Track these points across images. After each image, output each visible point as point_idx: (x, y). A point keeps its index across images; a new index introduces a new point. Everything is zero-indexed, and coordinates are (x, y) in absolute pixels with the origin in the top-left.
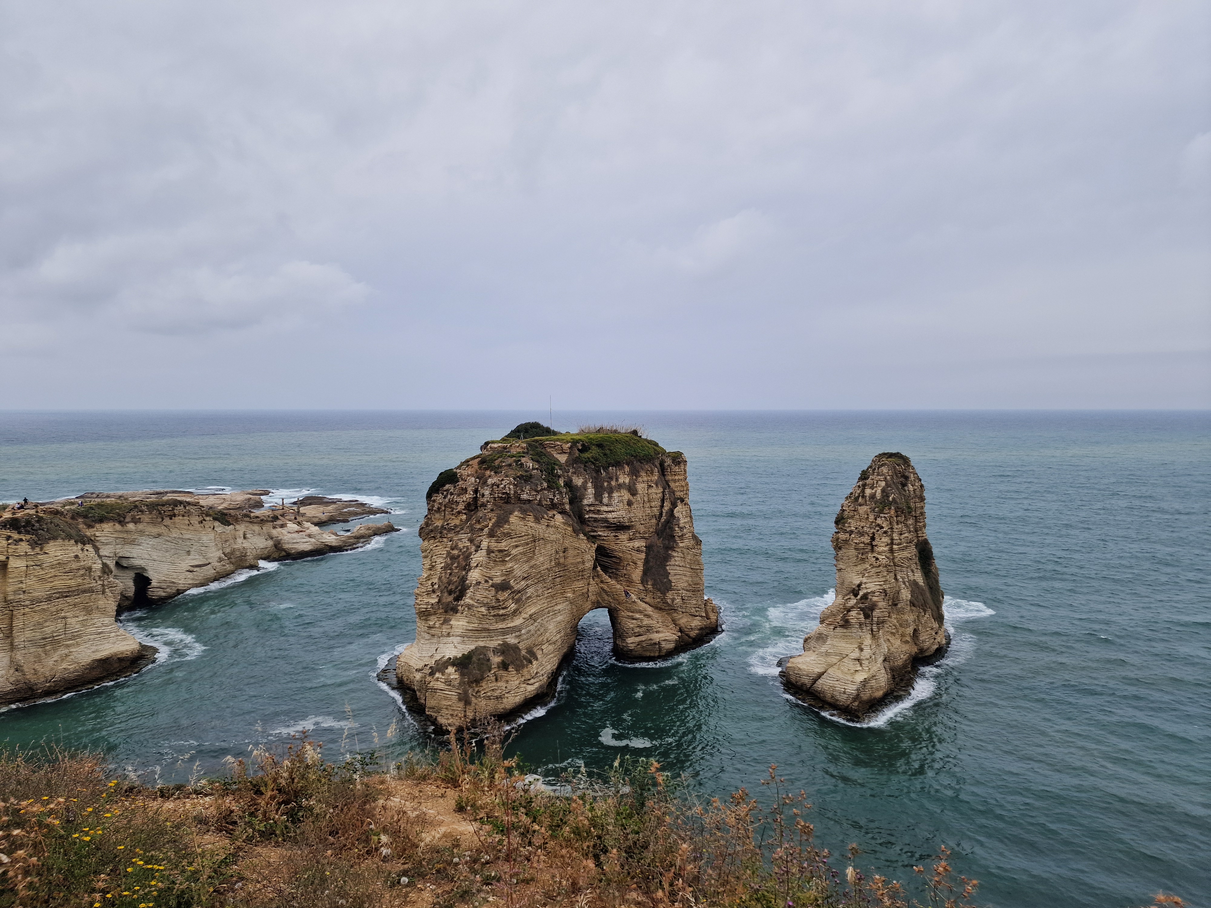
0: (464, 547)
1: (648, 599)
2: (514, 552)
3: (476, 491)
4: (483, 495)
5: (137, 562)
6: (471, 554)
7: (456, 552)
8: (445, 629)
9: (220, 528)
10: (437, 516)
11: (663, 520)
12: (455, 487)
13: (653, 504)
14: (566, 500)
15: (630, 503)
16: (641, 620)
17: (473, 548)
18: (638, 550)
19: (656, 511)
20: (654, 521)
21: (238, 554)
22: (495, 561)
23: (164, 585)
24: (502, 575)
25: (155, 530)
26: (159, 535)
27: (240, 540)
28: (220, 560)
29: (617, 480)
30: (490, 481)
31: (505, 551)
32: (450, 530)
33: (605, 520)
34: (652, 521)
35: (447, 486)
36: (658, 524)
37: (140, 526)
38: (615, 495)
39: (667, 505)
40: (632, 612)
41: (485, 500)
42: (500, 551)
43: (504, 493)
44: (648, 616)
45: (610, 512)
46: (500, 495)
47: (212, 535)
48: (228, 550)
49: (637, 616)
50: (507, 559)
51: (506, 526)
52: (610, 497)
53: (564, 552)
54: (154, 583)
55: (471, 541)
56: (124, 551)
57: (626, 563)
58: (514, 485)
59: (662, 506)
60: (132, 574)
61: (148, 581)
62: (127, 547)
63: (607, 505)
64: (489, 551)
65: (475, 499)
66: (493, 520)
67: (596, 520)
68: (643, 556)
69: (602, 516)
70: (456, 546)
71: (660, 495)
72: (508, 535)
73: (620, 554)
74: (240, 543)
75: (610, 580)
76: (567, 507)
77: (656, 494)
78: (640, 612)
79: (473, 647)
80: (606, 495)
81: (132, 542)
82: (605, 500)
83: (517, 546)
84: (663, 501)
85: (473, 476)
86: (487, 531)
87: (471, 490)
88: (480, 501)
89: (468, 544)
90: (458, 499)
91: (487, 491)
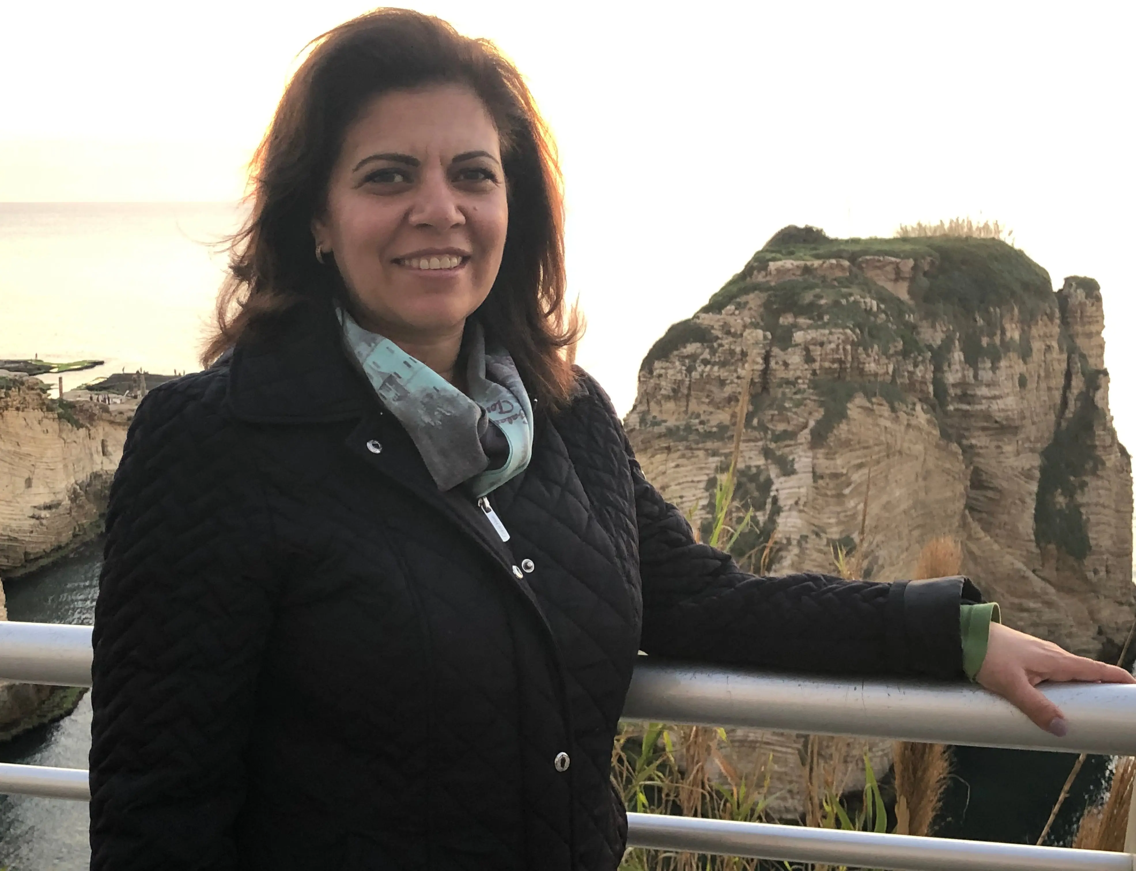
0: (749, 467)
1: (1045, 573)
2: (856, 477)
3: (767, 359)
4: (786, 364)
6: (771, 480)
10: (670, 405)
11: (1069, 414)
12: (711, 348)
13: (1053, 383)
14: (929, 376)
15: (1023, 382)
16: (1039, 612)
17: (773, 472)
18: (1028, 475)
19: (1057, 395)
20: (1052, 417)
22: (826, 495)
24: (839, 523)
29: (1003, 332)
30: (799, 336)
31: (842, 475)
32: (708, 435)
33: (987, 416)
34: (1048, 417)
35: (691, 348)
36: (1058, 424)
38: (1003, 363)
39: (1078, 384)
40: (1020, 597)
41: (790, 375)
42: (835, 476)
43: (834, 361)
44: (1049, 604)
45: (995, 397)
46: (827, 364)
48: (82, 478)
49: (1032, 605)
50: (847, 491)
51: (844, 427)
52: (994, 368)
53: (925, 479)
55: (767, 453)
57: (1010, 500)
58: (853, 344)
59: (1067, 386)
63: (988, 385)
64: (816, 476)
65: (766, 372)
66: (819, 414)
67: (966, 415)
68: (1034, 487)
69: (978, 407)
71: (1064, 365)
72: (846, 444)
73: (1005, 484)
75: (982, 534)
76: (931, 389)
77: (1059, 360)
78: (1034, 596)
80: (989, 365)
82: (986, 375)
83: (860, 466)
84: (1068, 375)
85: (755, 326)
86: (805, 436)
87: (756, 355)
88: (781, 373)
89: (761, 461)
90: (724, 374)
91: (795, 358)
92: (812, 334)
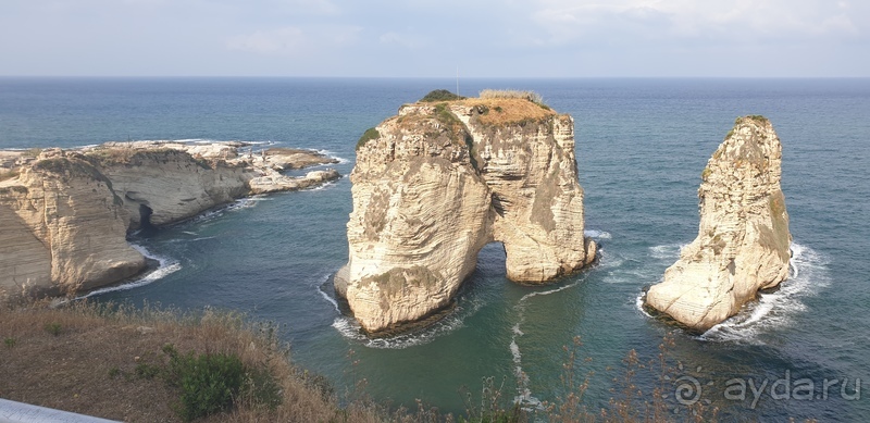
0: (384, 190)
2: (424, 195)
3: (394, 146)
4: (399, 149)
5: (142, 196)
6: (389, 196)
7: (378, 194)
8: (370, 253)
9: (202, 171)
10: (364, 165)
11: (551, 170)
13: (542, 158)
14: (467, 154)
15: (522, 158)
16: (529, 252)
17: (392, 191)
18: (529, 196)
19: (544, 164)
20: (542, 172)
21: (216, 192)
22: (409, 202)
23: (162, 214)
24: (414, 213)
25: (154, 172)
26: (157, 176)
27: (218, 181)
28: (203, 196)
29: (511, 138)
30: (404, 138)
31: (417, 194)
32: (373, 177)
33: (501, 171)
35: (371, 141)
36: (545, 175)
37: (142, 169)
38: (509, 150)
39: (554, 160)
40: (521, 246)
41: (400, 153)
42: (413, 194)
43: (415, 148)
44: (534, 249)
45: (505, 164)
46: (412, 149)
47: (196, 177)
48: (208, 189)
49: (525, 249)
50: (418, 201)
51: (417, 174)
52: (504, 152)
54: (154, 213)
55: (390, 185)
56: (133, 187)
57: (517, 206)
58: (424, 141)
59: (549, 161)
60: (138, 205)
61: (149, 211)
62: (133, 184)
63: (502, 159)
64: (404, 194)
65: (393, 152)
66: (408, 169)
67: (493, 171)
68: (532, 201)
69: (498, 168)
70: (378, 189)
71: (548, 151)
72: (419, 181)
73: (513, 200)
74: (218, 184)
75: (503, 220)
76: (468, 160)
77: (545, 149)
78: (527, 246)
79: (391, 268)
80: (501, 150)
81: (137, 181)
82: (501, 155)
83: (426, 191)
85: (390, 132)
86: (401, 178)
87: (389, 145)
88: (397, 153)
89: (388, 187)
90: (380, 152)
91: (402, 146)
92: (409, 137)
